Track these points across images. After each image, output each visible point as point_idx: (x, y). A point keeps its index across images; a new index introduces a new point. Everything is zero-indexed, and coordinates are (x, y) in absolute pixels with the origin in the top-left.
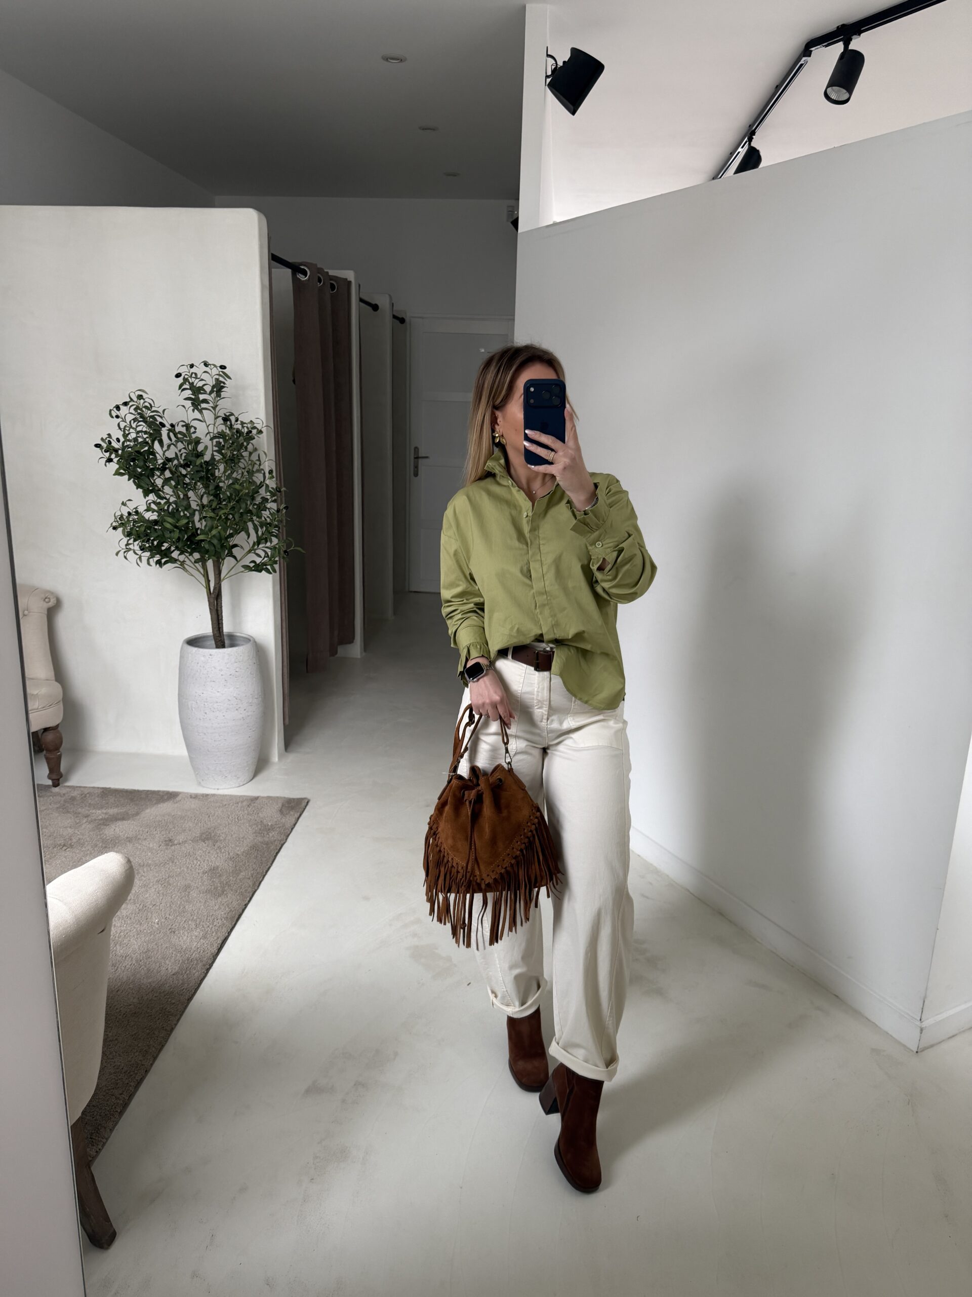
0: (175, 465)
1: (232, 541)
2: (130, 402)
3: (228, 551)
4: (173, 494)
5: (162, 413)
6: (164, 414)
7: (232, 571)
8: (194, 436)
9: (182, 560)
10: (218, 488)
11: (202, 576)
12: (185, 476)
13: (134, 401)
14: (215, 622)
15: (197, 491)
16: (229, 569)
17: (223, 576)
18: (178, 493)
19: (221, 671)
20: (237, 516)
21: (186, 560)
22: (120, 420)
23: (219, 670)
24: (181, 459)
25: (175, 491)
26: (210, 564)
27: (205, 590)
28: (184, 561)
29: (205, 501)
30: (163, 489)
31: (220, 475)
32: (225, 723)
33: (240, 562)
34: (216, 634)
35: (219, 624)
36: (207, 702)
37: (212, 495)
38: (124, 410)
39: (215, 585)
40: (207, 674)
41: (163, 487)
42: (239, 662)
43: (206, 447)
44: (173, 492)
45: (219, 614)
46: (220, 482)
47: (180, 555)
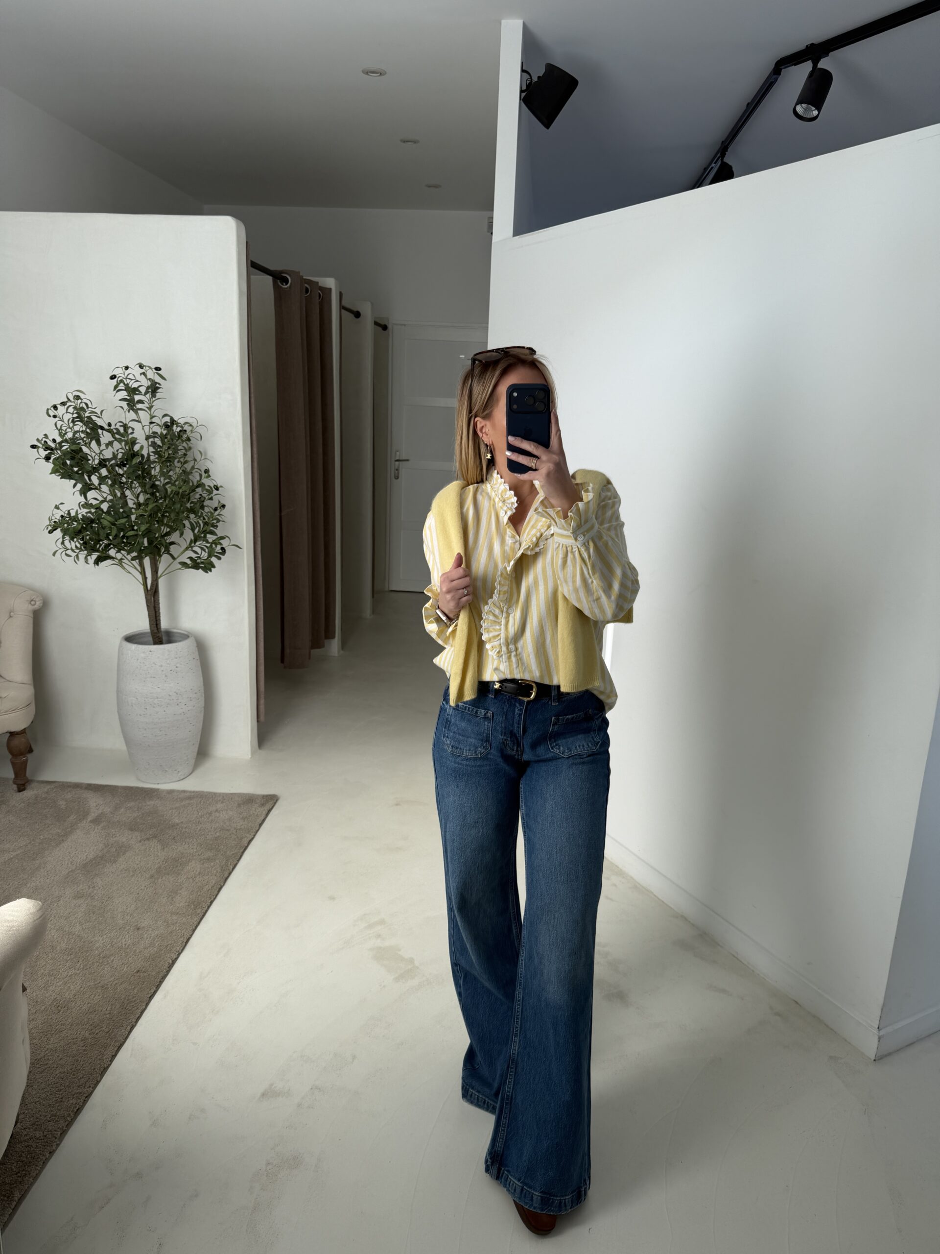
0: (111, 464)
1: (169, 539)
2: (67, 402)
3: (165, 548)
4: (109, 493)
5: (99, 413)
6: (101, 415)
7: (169, 568)
8: (130, 436)
9: (119, 558)
10: (153, 486)
11: (139, 573)
12: (122, 475)
13: (71, 401)
14: (152, 619)
15: (133, 489)
16: (168, 565)
17: (160, 573)
18: (115, 492)
19: (162, 665)
20: (173, 516)
21: (123, 557)
22: (57, 419)
23: (160, 666)
24: (117, 458)
25: (111, 490)
26: (147, 561)
27: (142, 588)
28: (122, 559)
29: (142, 499)
30: (100, 488)
31: (157, 474)
32: (165, 718)
33: (179, 558)
34: (153, 630)
35: (156, 620)
36: (147, 698)
37: (148, 494)
38: (61, 410)
39: (152, 583)
40: (147, 670)
41: (100, 484)
42: (180, 657)
43: (142, 447)
44: (110, 490)
45: (157, 610)
46: (156, 481)
47: (117, 553)
